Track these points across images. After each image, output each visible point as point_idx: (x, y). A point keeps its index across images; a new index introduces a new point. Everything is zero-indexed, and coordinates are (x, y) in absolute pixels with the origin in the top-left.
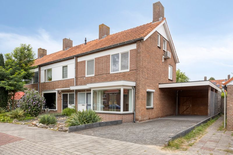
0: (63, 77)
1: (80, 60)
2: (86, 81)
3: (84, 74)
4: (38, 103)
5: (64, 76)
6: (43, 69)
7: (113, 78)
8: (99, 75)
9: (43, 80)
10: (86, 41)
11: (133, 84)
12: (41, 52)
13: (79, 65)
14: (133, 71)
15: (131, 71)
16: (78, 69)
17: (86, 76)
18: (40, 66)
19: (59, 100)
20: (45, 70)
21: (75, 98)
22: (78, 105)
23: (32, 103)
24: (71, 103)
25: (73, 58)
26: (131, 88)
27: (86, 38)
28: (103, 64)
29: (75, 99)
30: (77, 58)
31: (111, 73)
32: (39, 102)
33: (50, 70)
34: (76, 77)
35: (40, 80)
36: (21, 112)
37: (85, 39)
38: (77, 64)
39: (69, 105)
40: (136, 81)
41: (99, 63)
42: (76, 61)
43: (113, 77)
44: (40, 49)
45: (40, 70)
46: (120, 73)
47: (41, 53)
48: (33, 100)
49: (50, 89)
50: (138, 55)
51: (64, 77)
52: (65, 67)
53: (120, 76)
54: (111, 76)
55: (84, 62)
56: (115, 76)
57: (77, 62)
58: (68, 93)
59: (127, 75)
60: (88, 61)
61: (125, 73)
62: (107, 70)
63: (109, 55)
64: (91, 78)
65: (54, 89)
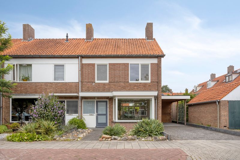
0: (55, 78)
1: (85, 61)
2: (96, 88)
3: (93, 79)
7: (132, 87)
8: (115, 82)
13: (85, 67)
14: (154, 83)
15: (152, 83)
16: (84, 72)
17: (96, 81)
21: (80, 106)
22: (83, 114)
25: (78, 57)
28: (119, 71)
30: (83, 59)
31: (130, 82)
38: (81, 65)
39: (66, 114)
40: (158, 91)
41: (114, 70)
43: (133, 86)
46: (141, 83)
49: (27, 93)
53: (140, 85)
54: (130, 85)
55: (93, 65)
56: (135, 86)
58: (66, 100)
59: (148, 86)
60: (98, 65)
61: (145, 84)
62: (125, 78)
63: (128, 64)
64: (104, 84)
65: (36, 92)
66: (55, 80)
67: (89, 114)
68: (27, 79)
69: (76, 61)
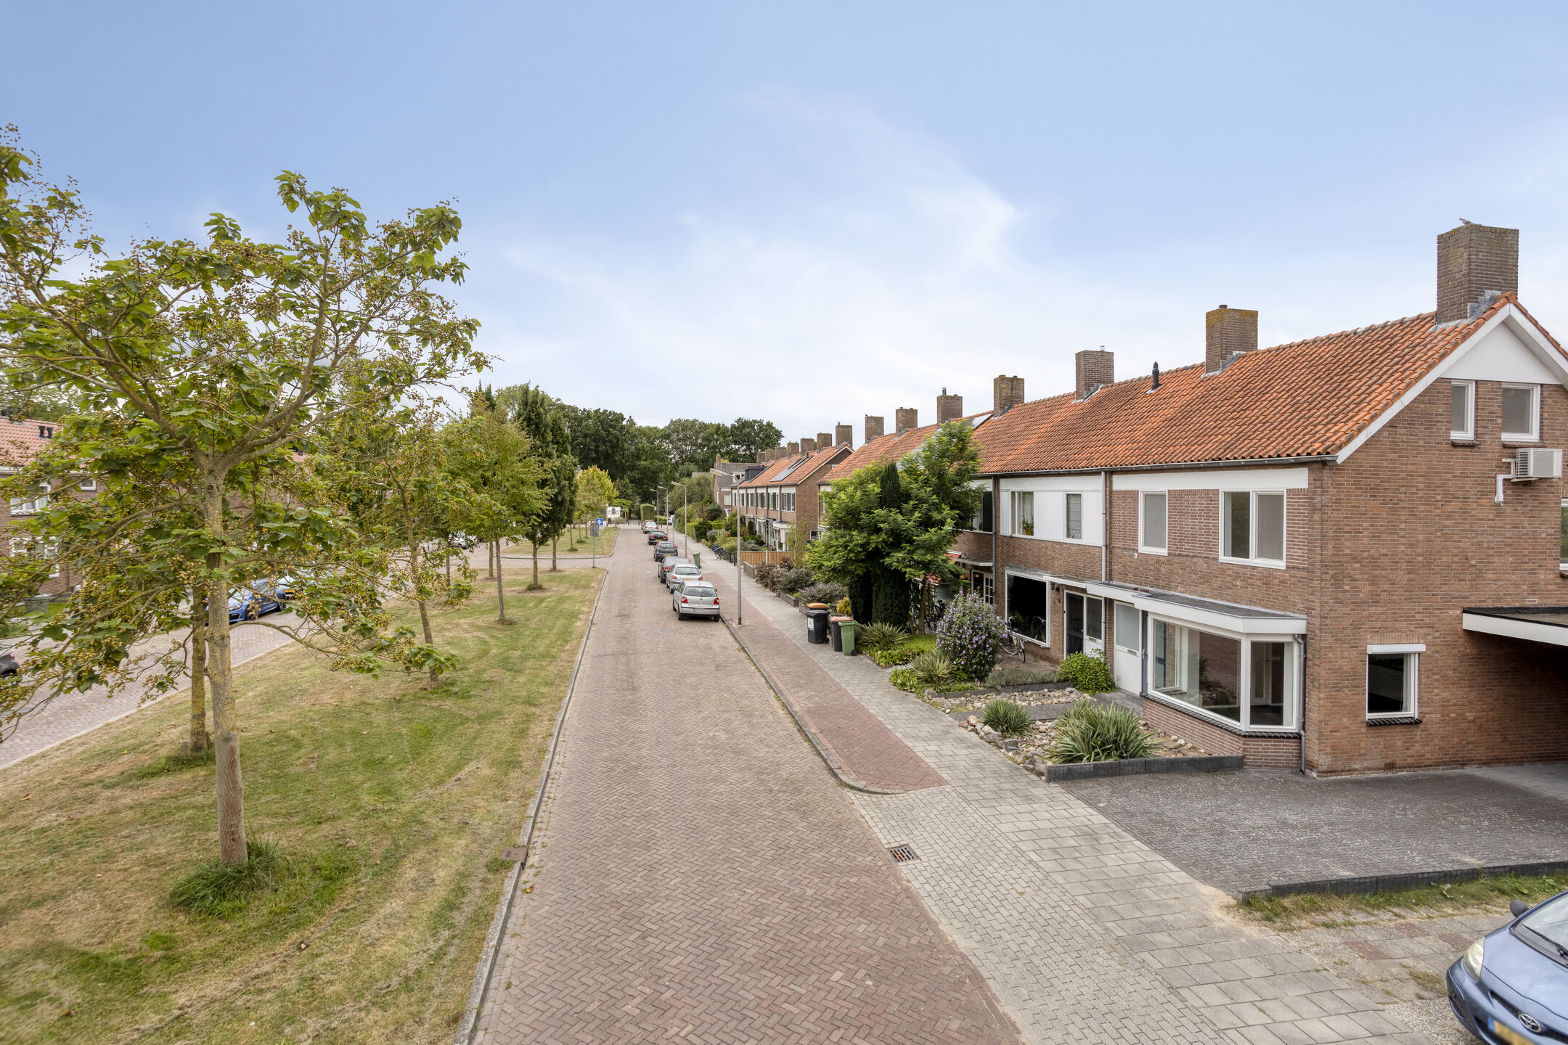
0: (1068, 529)
1: (1121, 483)
2: (1141, 569)
3: (1135, 540)
4: (985, 642)
5: (1071, 527)
6: (1007, 487)
7: (1229, 579)
9: (1006, 526)
10: (1156, 373)
11: (1298, 626)
12: (1006, 392)
13: (1117, 502)
14: (1297, 575)
15: (1292, 573)
16: (1115, 517)
17: (1143, 549)
18: (997, 478)
19: (1057, 612)
20: (1013, 493)
21: (1103, 620)
22: (1116, 647)
23: (971, 640)
24: (1095, 632)
25: (1097, 473)
26: (1289, 639)
27: (1156, 365)
28: (1194, 517)
29: (1103, 625)
30: (1111, 477)
31: (1222, 559)
32: (990, 636)
33: (1027, 496)
34: (1109, 547)
35: (997, 526)
36: (942, 668)
37: (1152, 368)
38: (1110, 496)
39: (1086, 637)
40: (1308, 611)
41: (1181, 514)
42: (1108, 484)
43: (1229, 575)
44: (1002, 378)
45: (996, 485)
46: (1254, 568)
47: (1004, 395)
48: (973, 628)
49: (1028, 566)
50: (1316, 517)
51: (1072, 532)
52: (1072, 500)
53: (1252, 577)
54: (1223, 572)
55: (1133, 495)
56: (1237, 576)
57: (1111, 491)
58: (1085, 596)
59: (1276, 582)
60: (1147, 496)
61: (1269, 573)
62: (1208, 543)
63: (1216, 492)
64: (1158, 559)
65: (1039, 566)
66: (1068, 536)
67: (1126, 649)
68: (1029, 528)
69: (1098, 483)
